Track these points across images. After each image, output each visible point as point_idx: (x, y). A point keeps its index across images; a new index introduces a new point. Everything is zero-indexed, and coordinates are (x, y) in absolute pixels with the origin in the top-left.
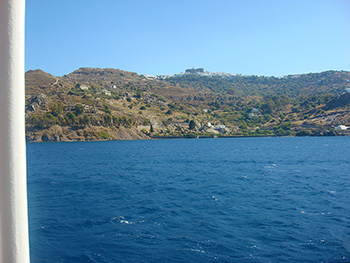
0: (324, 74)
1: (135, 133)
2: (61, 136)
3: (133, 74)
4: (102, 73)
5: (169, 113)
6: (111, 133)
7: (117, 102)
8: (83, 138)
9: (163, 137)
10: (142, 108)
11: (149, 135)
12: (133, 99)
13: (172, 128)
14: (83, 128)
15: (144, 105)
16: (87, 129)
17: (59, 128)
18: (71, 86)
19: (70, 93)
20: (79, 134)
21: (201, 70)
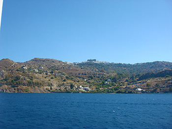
0: (154, 63)
1: (42, 90)
2: (6, 90)
3: (60, 62)
4: (44, 61)
5: (64, 81)
6: (31, 90)
7: (40, 75)
8: (16, 92)
9: (56, 92)
10: (52, 78)
11: (49, 91)
12: (49, 74)
13: (63, 88)
14: (17, 87)
15: (53, 77)
16: (19, 87)
17: (6, 86)
18: (19, 67)
19: (17, 70)
20: (15, 90)
21: (95, 60)
